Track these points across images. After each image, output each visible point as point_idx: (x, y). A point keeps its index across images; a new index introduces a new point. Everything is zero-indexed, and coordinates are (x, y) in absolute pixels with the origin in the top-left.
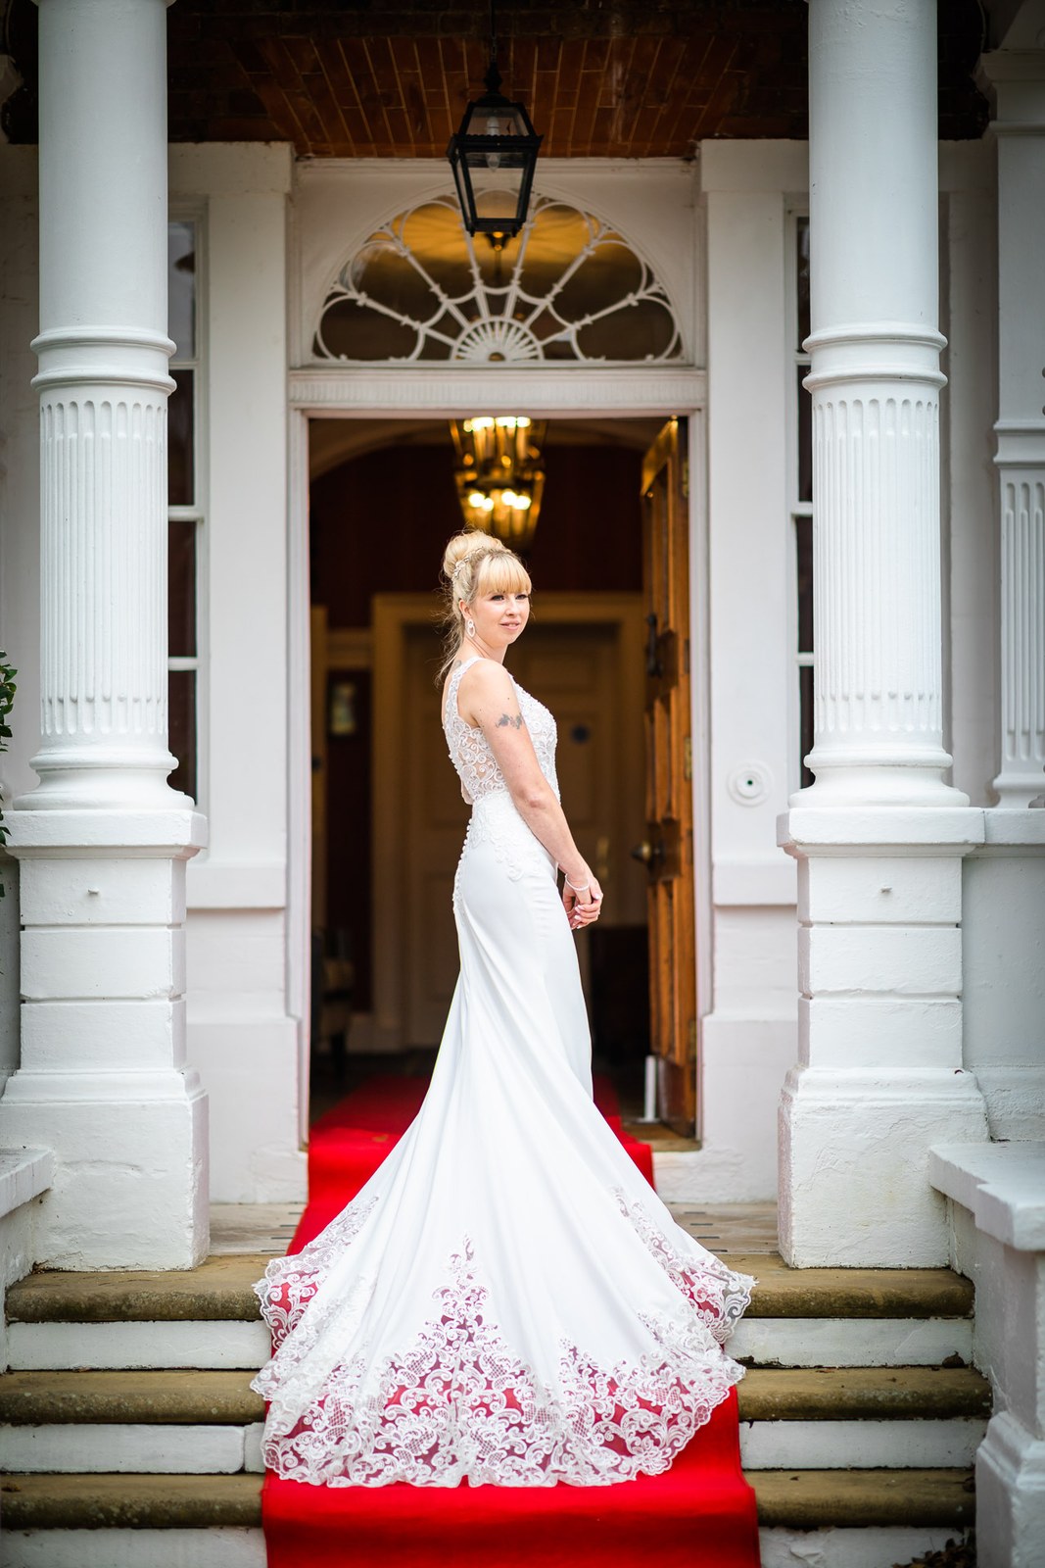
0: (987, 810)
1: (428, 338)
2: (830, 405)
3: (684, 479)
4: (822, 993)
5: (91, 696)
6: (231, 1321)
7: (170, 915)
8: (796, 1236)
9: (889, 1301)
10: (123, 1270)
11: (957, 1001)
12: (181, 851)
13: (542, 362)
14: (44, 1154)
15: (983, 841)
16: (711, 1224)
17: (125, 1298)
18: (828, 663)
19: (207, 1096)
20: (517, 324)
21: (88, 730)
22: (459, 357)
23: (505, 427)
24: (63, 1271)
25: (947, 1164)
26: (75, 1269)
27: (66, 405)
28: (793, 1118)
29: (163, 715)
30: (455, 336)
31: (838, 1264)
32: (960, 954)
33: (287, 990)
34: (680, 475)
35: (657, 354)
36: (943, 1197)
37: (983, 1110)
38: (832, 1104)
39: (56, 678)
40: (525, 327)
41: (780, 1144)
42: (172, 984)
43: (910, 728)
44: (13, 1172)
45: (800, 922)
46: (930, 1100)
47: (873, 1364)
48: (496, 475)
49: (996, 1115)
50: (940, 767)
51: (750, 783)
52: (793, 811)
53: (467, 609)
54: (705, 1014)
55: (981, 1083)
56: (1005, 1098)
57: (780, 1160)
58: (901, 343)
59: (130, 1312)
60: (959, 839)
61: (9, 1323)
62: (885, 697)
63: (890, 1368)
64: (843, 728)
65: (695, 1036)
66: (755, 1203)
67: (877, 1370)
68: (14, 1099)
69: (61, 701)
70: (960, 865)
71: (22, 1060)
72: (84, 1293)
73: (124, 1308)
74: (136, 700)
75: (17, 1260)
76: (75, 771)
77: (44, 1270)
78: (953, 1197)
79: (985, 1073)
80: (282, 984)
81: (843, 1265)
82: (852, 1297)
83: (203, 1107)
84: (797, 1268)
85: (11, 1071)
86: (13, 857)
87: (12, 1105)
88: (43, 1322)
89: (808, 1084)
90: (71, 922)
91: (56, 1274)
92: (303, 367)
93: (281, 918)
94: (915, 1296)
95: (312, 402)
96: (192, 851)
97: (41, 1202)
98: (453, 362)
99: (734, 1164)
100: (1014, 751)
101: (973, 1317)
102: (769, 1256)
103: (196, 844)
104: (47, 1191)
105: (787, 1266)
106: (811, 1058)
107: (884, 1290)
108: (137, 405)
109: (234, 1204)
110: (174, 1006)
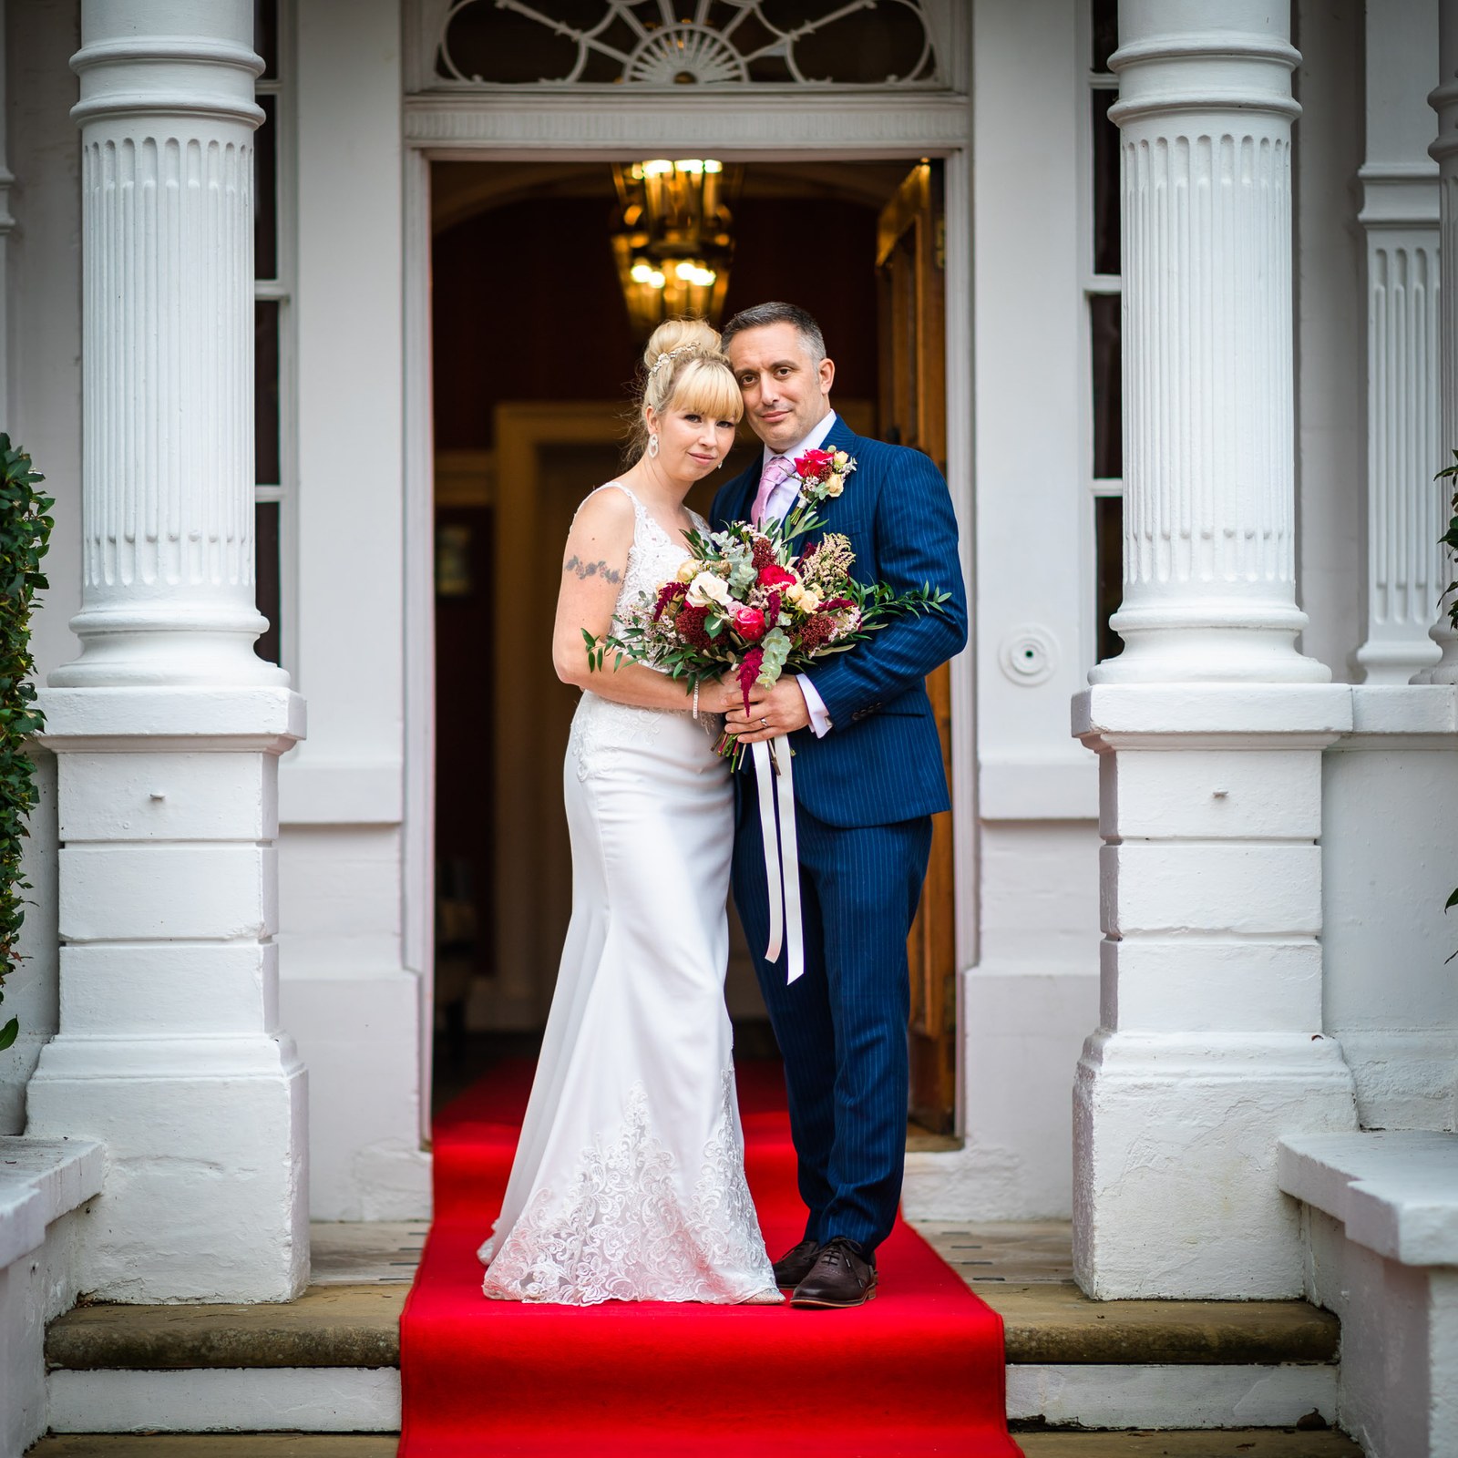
0: (1355, 687)
1: (593, 53)
2: (1145, 143)
3: (939, 243)
4: (1135, 932)
5: (153, 533)
6: (347, 1369)
7: (260, 827)
8: (1100, 1258)
9: (1226, 1341)
10: (198, 1302)
11: (1315, 943)
12: (274, 742)
13: (746, 85)
14: (93, 1147)
15: (1350, 728)
16: (979, 1247)
17: (206, 1338)
18: (1142, 491)
19: (307, 1072)
20: (712, 33)
21: (149, 579)
22: (634, 79)
23: (688, 174)
24: (117, 1304)
25: (1304, 1160)
26: (134, 1302)
27: (119, 142)
28: (1096, 1099)
29: (249, 560)
30: (628, 49)
31: (1155, 1294)
32: (1319, 880)
33: (403, 934)
34: (934, 238)
35: (902, 75)
36: (1295, 1204)
37: (1349, 1089)
38: (1147, 1080)
39: (106, 510)
40: (723, 37)
41: (1077, 1135)
42: (263, 920)
43: (1252, 577)
44: (57, 1168)
45: (1103, 838)
46: (1278, 1075)
47: (1205, 1426)
48: (673, 238)
49: (1368, 1095)
50: (1292, 630)
51: (1029, 654)
52: (1096, 690)
53: (654, 420)
54: (969, 967)
55: (1347, 1053)
56: (1378, 1073)
57: (1076, 1159)
58: (1239, 60)
59: (212, 1355)
60: (1318, 725)
61: (50, 1371)
62: (1219, 536)
63: (1228, 1430)
64: (1162, 577)
65: (953, 998)
66: (1036, 1220)
67: (1210, 1433)
68: (52, 1073)
69: (113, 541)
70: (1319, 762)
71: (62, 1022)
72: (150, 1332)
73: (204, 1350)
74: (213, 540)
75: (58, 1288)
76: (132, 634)
77: (92, 1302)
78: (1312, 1203)
79: (1351, 1040)
80: (396, 927)
81: (1161, 1295)
82: (1176, 1336)
83: (303, 1085)
84: (1101, 1301)
85: (46, 1037)
86: (49, 750)
87: (48, 1081)
88: (95, 1369)
89: (1115, 1053)
90: (127, 837)
91: (109, 1308)
92: (424, 92)
93: (395, 839)
94: (1261, 1335)
95: (437, 139)
96: (288, 742)
97: (88, 1212)
98: (624, 85)
99: (1007, 1169)
100: (1385, 612)
101: (1338, 1362)
102: (1062, 1286)
103: (294, 732)
104: (96, 1197)
105: (1087, 1298)
106: (1119, 1018)
107: (1219, 1327)
108: (214, 143)
109: (332, 1222)
110: (265, 950)
